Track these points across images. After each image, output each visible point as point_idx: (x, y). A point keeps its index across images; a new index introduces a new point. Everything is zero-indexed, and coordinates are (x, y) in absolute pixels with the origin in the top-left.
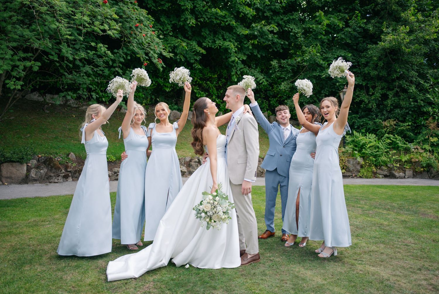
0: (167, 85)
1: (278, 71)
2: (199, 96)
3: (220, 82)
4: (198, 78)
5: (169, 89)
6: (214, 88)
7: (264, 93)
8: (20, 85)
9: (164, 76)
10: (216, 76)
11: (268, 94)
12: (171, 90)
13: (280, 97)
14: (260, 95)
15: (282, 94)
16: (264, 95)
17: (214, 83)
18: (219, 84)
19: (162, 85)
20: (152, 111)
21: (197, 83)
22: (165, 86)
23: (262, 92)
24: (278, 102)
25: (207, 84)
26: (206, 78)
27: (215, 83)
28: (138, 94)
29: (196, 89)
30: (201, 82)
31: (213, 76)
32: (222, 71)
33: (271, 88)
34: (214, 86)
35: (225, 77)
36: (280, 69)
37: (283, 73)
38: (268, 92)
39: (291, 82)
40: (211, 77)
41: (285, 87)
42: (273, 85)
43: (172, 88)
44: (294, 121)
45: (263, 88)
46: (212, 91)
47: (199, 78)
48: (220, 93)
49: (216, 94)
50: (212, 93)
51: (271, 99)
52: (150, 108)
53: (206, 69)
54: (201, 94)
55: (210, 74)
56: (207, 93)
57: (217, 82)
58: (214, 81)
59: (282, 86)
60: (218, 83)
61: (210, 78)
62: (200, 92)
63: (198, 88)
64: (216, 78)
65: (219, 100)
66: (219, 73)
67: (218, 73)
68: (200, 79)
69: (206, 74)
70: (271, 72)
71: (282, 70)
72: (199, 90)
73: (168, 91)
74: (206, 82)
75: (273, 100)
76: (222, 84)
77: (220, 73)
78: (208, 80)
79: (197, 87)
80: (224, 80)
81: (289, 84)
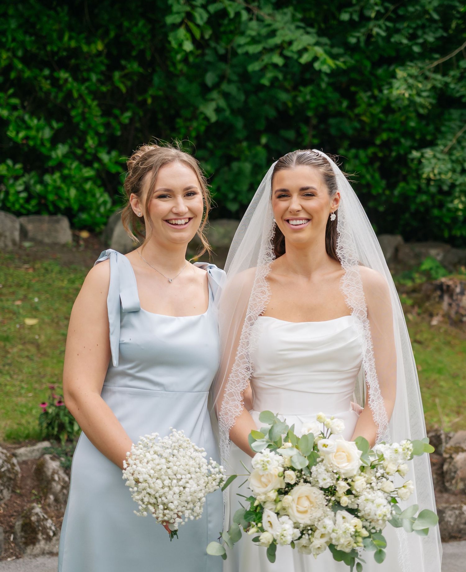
1: (379, 15)
2: (22, 135)
3: (117, 75)
4: (15, 56)
6: (89, 101)
7: (315, 127)
10: (100, 46)
11: (333, 131)
13: (386, 145)
14: (299, 134)
15: (392, 130)
16: (314, 137)
17: (88, 79)
18: (113, 83)
21: (13, 75)
23: (307, 121)
24: (377, 165)
25: (55, 82)
26: (54, 54)
27: (94, 77)
29: (8, 104)
30: (27, 74)
31: (85, 48)
32: (126, 24)
33: (345, 104)
34: (91, 92)
35: (142, 53)
36: (386, 9)
37: (398, 26)
38: (332, 121)
39: (436, 70)
40: (76, 52)
41: (410, 87)
42: (355, 93)
44: (448, 247)
45: (312, 105)
46: (83, 114)
47: (20, 53)
48: (121, 124)
49: (101, 130)
50: (82, 126)
51: (348, 150)
53: (52, 13)
54: (28, 128)
55: (70, 38)
56: (55, 125)
57: (102, 73)
58: (89, 70)
59: (396, 84)
60: (107, 78)
61: (69, 58)
62: (24, 121)
63: (15, 101)
64: (103, 58)
65: (114, 153)
66: (112, 34)
67: (107, 33)
68: (23, 60)
69: (55, 35)
70: (345, 17)
71: (395, 11)
72: (20, 112)
74: (53, 70)
75: (356, 157)
76: (129, 83)
77: (117, 36)
78: (63, 64)
79: (13, 95)
80: (134, 67)
81: (427, 78)
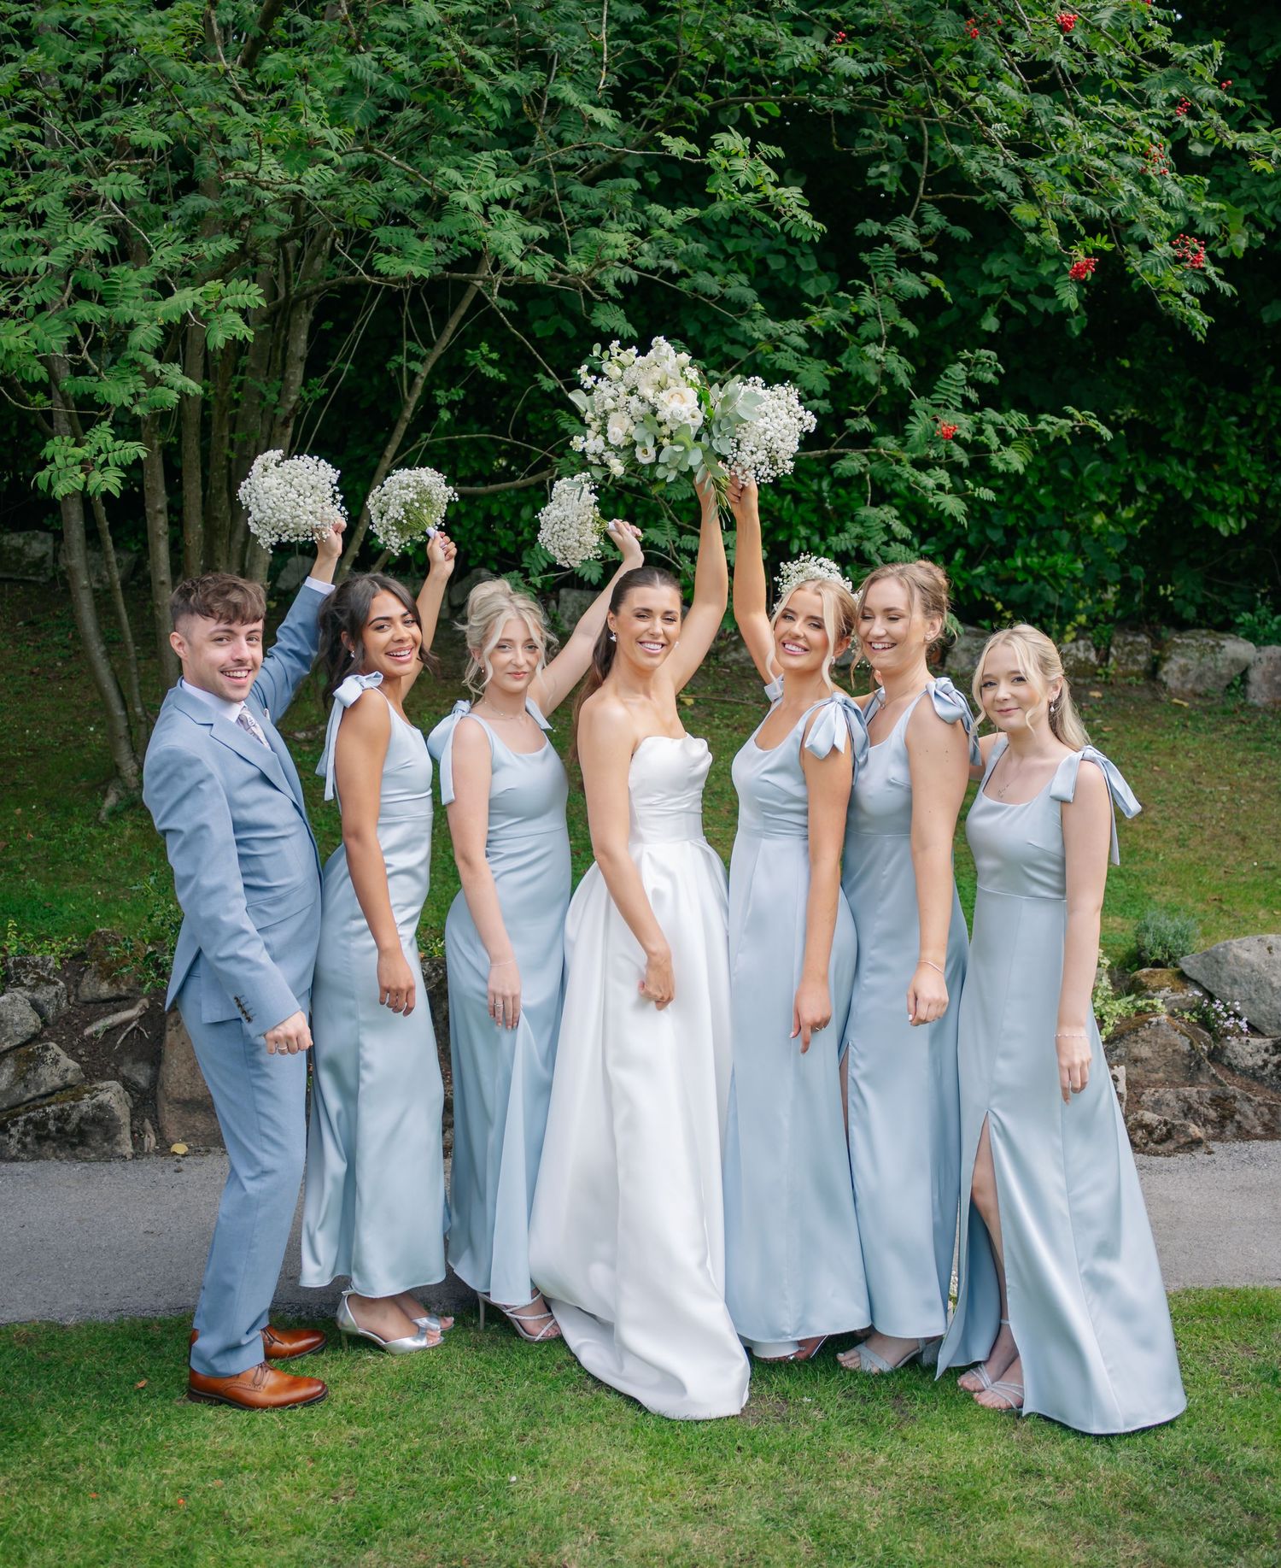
0: (1217, 494)
5: (1232, 522)
8: (122, 467)
9: (1200, 441)
12: (1244, 524)
19: (1188, 495)
20: (1130, 654)
22: (1212, 505)
28: (1049, 561)
43: (1254, 516)
52: (1118, 639)
73: (1226, 534)
